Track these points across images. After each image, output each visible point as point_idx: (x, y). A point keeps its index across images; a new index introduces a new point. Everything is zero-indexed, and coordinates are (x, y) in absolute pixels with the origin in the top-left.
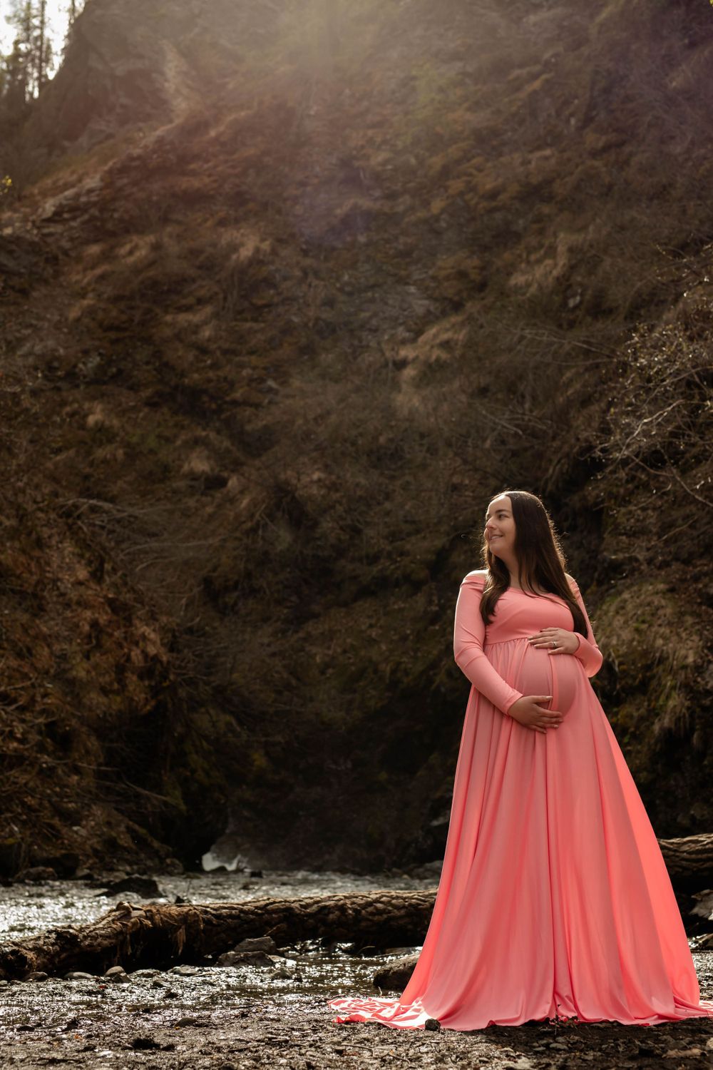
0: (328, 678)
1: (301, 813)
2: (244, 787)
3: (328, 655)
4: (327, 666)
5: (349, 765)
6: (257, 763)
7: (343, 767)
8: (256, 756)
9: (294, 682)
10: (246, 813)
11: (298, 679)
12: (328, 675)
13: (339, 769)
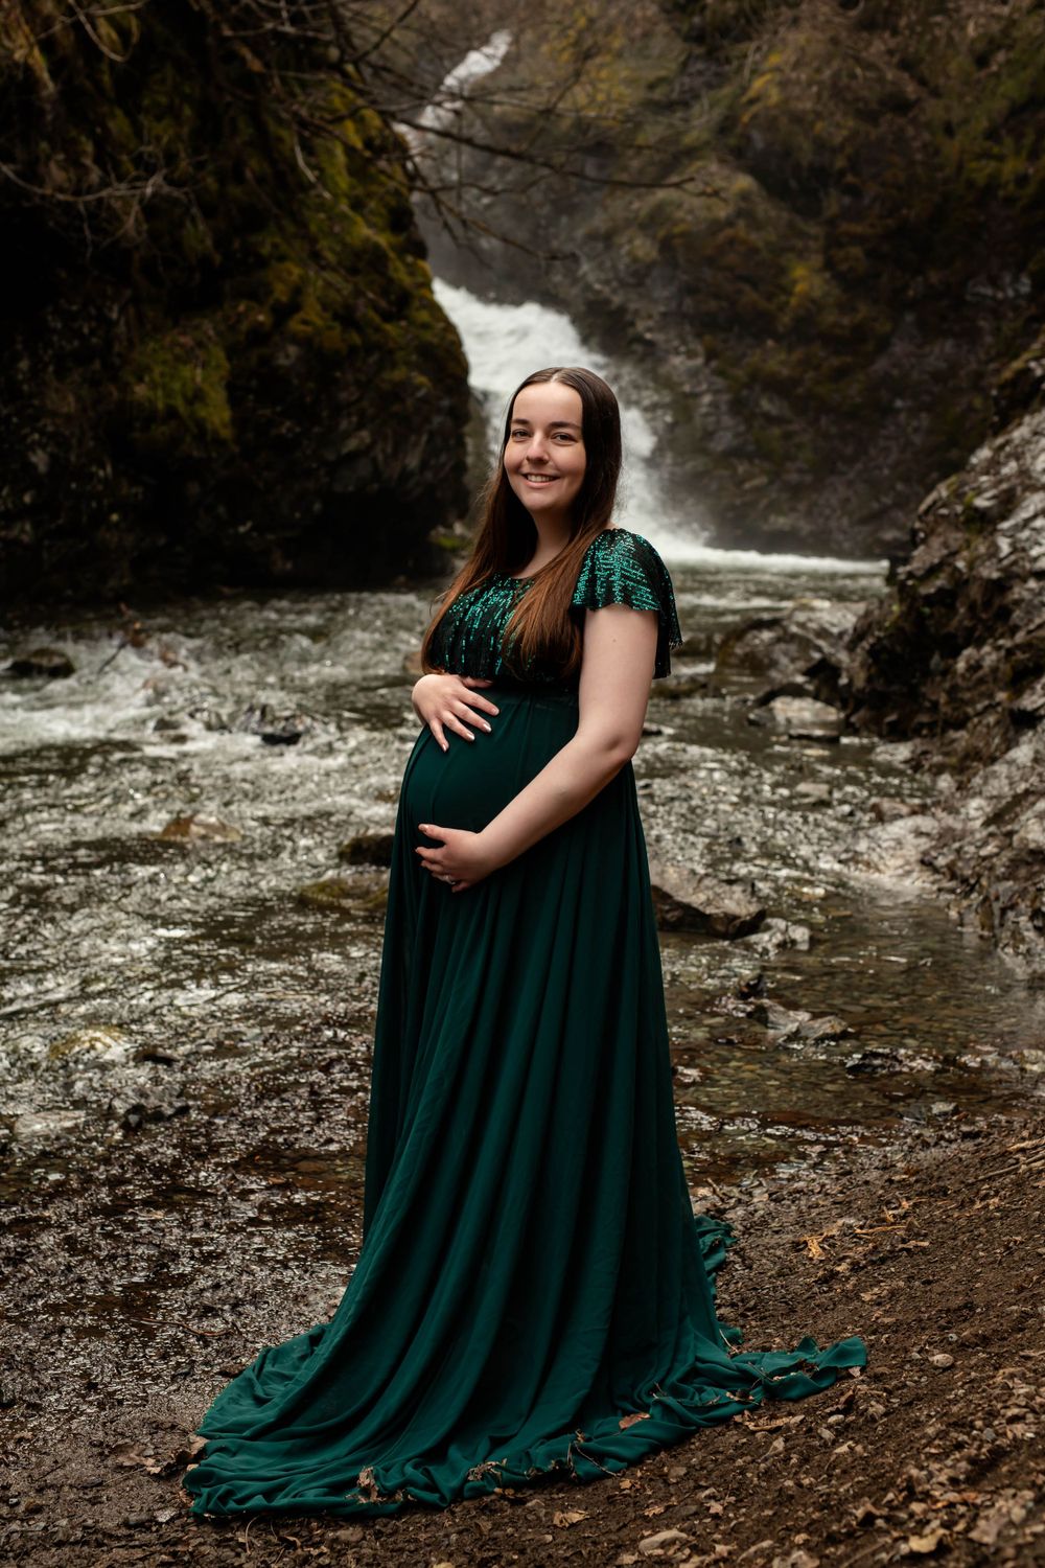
0: (997, 75)
1: (899, 403)
2: (770, 343)
3: (998, 17)
4: (993, 44)
5: (1025, 285)
6: (799, 288)
7: (1011, 293)
8: (799, 271)
9: (911, 89)
10: (766, 405)
11: (922, 82)
12: (994, 68)
13: (1000, 295)
